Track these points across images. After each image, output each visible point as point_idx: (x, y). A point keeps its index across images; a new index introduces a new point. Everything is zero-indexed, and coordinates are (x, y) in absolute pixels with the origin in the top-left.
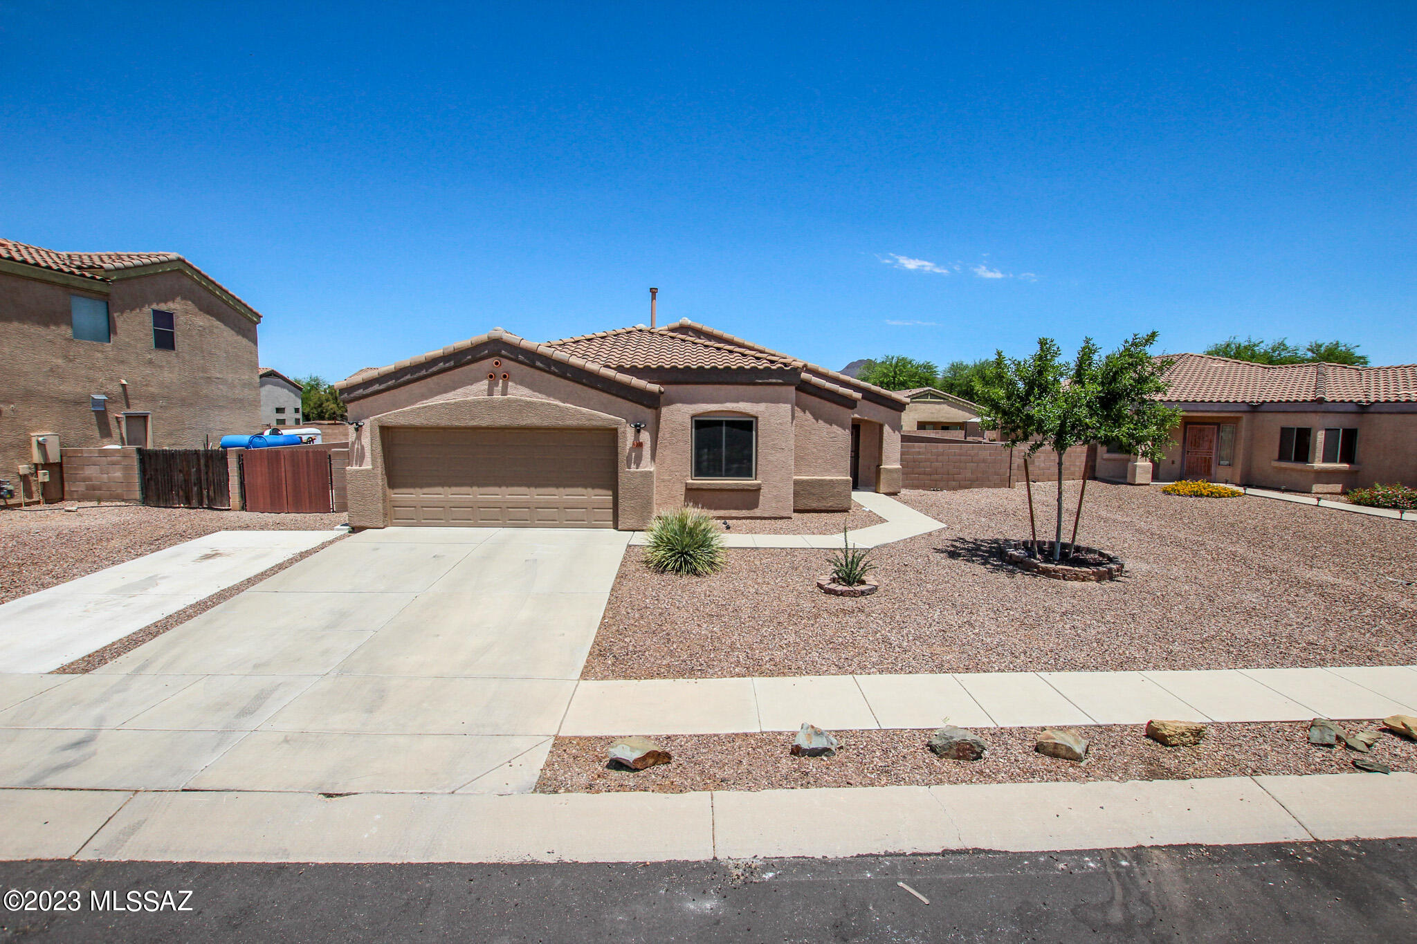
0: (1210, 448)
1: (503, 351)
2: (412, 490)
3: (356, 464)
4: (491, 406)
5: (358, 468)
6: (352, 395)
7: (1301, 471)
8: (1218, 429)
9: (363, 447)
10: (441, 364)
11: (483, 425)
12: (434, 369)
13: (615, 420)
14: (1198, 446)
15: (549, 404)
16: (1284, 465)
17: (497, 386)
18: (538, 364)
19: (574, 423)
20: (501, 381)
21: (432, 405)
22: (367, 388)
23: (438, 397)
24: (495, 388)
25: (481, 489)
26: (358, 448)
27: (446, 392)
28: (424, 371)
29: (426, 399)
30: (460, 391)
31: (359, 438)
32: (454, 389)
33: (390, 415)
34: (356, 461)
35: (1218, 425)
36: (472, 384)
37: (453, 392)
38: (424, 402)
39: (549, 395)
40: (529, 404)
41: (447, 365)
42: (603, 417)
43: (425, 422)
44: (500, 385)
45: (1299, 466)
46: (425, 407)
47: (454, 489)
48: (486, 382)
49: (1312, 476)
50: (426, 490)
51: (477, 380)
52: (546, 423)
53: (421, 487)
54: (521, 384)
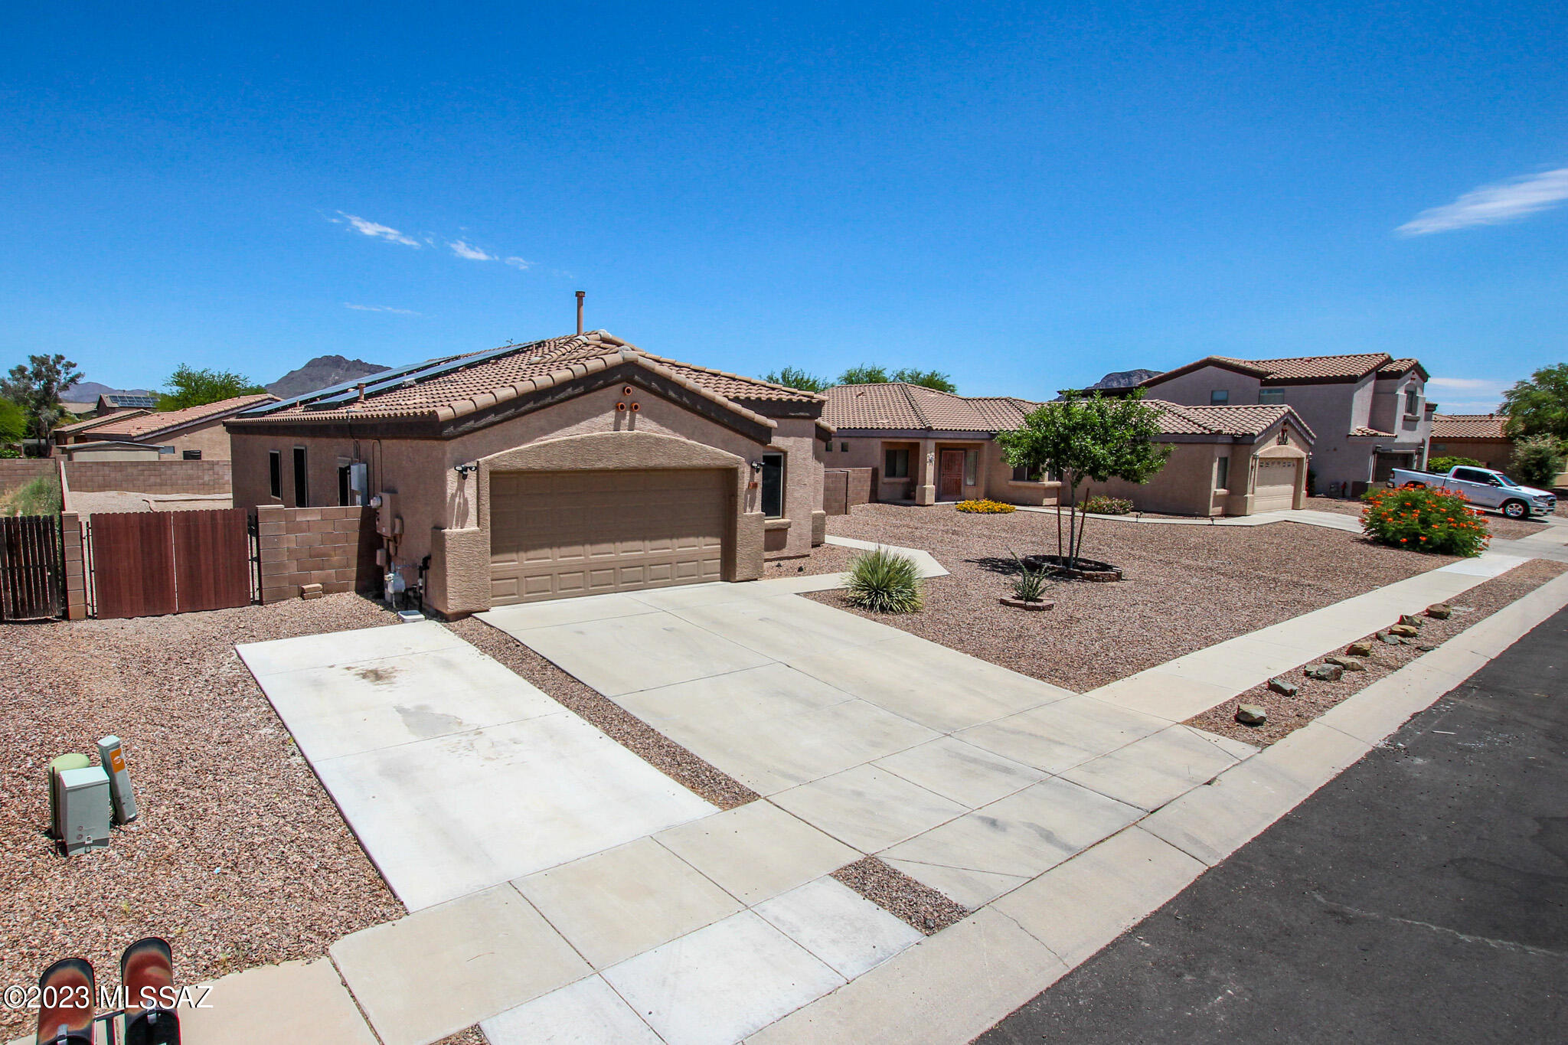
0: (960, 471)
1: (636, 377)
2: (514, 556)
3: (457, 525)
4: (620, 444)
5: (459, 530)
6: (460, 429)
7: (1034, 488)
8: (966, 453)
9: (466, 501)
10: (570, 390)
11: (611, 467)
12: (562, 396)
13: (735, 459)
14: (951, 469)
15: (677, 441)
16: (1020, 483)
17: (624, 418)
18: (671, 394)
19: (699, 463)
20: (628, 413)
21: (555, 443)
22: (480, 419)
23: (559, 432)
24: (622, 421)
25: (593, 547)
26: (459, 503)
27: (568, 425)
28: (550, 397)
29: (546, 434)
30: (584, 424)
31: (461, 488)
32: (578, 421)
33: (503, 455)
34: (457, 521)
35: (965, 450)
36: (597, 416)
37: (577, 426)
38: (544, 438)
39: (675, 430)
40: (658, 441)
41: (577, 391)
42: (724, 456)
43: (546, 465)
44: (628, 418)
45: (1032, 484)
46: (547, 445)
47: (565, 550)
48: (613, 413)
49: (1042, 492)
50: (532, 554)
51: (603, 411)
52: (673, 464)
53: (527, 549)
54: (648, 417)
